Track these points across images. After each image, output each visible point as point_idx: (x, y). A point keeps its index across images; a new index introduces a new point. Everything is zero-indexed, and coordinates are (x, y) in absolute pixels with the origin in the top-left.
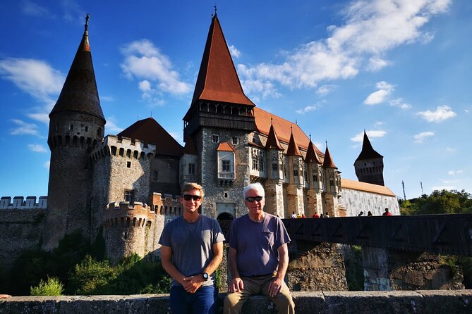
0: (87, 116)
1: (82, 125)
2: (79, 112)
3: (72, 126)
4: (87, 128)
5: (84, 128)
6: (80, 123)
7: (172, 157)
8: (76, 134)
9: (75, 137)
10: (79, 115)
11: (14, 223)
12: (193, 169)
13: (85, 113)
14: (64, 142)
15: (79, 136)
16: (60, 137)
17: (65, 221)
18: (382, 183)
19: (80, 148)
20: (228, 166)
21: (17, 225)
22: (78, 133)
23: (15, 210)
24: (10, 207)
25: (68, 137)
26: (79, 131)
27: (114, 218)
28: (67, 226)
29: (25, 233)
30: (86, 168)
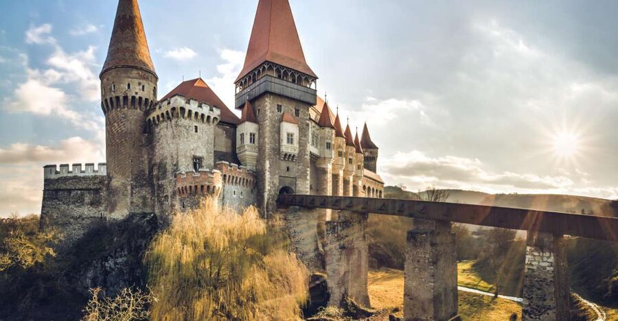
0: (144, 73)
1: (140, 84)
2: (136, 68)
3: (129, 85)
4: (143, 87)
5: (141, 87)
6: (137, 81)
7: (228, 124)
8: (134, 94)
9: (133, 98)
10: (136, 72)
11: (76, 190)
12: (254, 139)
13: (141, 69)
14: (122, 103)
15: (137, 97)
16: (117, 98)
17: (129, 188)
18: (374, 171)
19: (138, 110)
20: (292, 139)
21: (79, 192)
22: (136, 93)
23: (75, 177)
24: (69, 175)
25: (126, 98)
26: (137, 91)
27: (193, 185)
28: (132, 193)
29: (87, 200)
30: (145, 132)
